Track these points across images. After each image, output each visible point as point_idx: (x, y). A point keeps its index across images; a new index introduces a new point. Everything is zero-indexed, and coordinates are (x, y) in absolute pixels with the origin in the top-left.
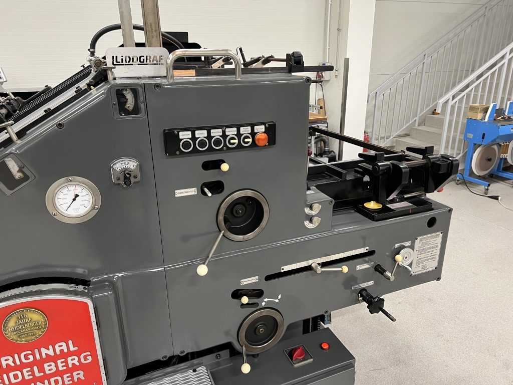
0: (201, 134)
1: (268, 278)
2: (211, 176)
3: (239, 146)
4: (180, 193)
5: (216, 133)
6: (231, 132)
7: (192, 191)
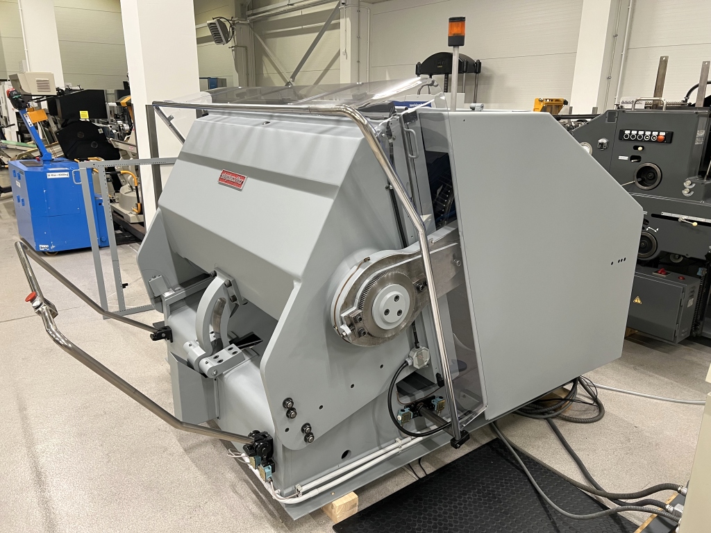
0: (634, 133)
1: (653, 215)
2: (635, 153)
3: (650, 141)
4: (620, 158)
5: (641, 133)
6: (648, 133)
7: (626, 158)
